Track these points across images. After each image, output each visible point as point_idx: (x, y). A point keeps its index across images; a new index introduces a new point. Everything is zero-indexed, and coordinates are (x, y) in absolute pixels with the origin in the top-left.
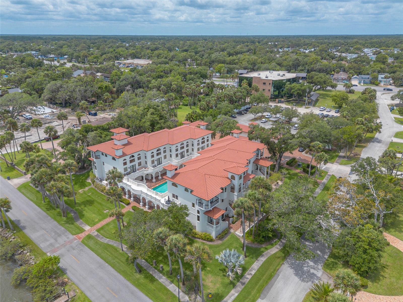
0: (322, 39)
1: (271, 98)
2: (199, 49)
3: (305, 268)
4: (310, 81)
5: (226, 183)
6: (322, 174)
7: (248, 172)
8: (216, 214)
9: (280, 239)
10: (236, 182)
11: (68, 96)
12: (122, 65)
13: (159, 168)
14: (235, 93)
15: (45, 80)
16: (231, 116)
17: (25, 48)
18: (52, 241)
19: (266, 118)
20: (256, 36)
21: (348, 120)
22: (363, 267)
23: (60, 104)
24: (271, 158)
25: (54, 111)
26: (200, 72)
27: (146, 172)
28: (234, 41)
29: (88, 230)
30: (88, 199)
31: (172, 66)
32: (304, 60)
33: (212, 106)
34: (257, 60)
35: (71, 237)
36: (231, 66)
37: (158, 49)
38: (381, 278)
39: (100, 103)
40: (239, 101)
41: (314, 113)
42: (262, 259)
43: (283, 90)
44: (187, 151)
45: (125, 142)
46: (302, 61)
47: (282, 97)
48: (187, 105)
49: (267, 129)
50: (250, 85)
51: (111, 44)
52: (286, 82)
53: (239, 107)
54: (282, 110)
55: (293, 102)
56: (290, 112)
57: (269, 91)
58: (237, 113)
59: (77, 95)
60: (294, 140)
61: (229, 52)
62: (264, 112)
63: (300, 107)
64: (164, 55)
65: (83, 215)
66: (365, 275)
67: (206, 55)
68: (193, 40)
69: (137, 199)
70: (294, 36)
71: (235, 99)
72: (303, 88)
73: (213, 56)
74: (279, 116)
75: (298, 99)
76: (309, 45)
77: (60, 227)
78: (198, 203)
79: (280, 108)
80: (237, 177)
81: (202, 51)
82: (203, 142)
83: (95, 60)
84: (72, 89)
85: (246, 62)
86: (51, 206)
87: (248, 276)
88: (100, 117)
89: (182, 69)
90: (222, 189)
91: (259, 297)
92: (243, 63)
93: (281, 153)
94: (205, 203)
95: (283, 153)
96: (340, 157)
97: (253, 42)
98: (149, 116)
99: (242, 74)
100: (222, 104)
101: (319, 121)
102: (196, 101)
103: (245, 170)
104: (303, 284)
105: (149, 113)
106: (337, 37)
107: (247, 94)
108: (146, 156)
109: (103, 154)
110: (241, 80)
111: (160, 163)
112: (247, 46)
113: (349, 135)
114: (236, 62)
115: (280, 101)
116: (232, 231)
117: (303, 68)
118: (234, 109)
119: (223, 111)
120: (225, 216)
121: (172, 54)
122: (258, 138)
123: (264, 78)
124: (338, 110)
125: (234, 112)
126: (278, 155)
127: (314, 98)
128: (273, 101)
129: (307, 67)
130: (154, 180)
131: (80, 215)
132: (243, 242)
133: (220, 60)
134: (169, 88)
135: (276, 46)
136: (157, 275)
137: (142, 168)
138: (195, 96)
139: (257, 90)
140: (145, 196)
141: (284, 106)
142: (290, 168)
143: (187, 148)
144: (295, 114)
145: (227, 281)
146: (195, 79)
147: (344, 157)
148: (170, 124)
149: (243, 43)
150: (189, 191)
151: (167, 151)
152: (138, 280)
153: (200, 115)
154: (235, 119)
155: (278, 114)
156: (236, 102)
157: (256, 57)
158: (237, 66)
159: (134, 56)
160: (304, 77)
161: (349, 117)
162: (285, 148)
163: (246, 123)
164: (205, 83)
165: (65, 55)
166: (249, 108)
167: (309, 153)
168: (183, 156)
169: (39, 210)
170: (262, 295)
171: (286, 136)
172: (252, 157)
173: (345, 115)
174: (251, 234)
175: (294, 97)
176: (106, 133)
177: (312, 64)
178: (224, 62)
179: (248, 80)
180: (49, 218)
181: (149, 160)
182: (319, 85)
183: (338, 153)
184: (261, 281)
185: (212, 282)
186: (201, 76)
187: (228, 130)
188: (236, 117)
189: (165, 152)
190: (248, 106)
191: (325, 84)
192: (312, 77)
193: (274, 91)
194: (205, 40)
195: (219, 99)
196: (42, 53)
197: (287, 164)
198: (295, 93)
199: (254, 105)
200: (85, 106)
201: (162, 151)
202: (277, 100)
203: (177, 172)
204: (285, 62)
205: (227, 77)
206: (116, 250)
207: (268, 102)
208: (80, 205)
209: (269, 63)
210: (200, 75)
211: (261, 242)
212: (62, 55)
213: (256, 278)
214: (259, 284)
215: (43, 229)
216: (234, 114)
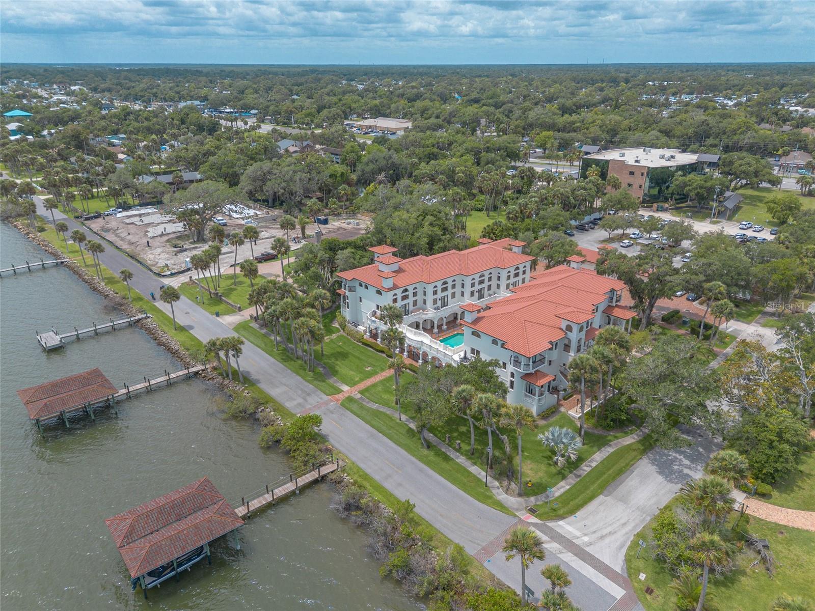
0: (768, 75)
1: (643, 202)
2: (501, 98)
3: (676, 467)
4: (727, 169)
5: (557, 336)
6: (724, 339)
7: (593, 326)
8: (540, 379)
9: (639, 426)
10: (574, 336)
11: (281, 188)
12: (354, 129)
13: (446, 312)
14: (573, 191)
15: (239, 159)
16: (566, 233)
17: (178, 93)
18: (300, 400)
19: (631, 238)
20: (621, 65)
21: (787, 248)
22: (765, 467)
23: (264, 201)
24: (635, 307)
25: (258, 213)
26: (507, 148)
27: (424, 317)
28: (574, 79)
29: (348, 391)
30: (339, 351)
31: (453, 136)
32: (721, 125)
33: (530, 212)
34: (620, 123)
35: (325, 398)
36: (567, 136)
37: (421, 96)
38: (796, 489)
39: (333, 202)
40: (580, 205)
41: (725, 233)
42: (608, 451)
43: (668, 187)
44: (489, 287)
45: (396, 267)
46: (714, 126)
47: (666, 200)
48: (480, 210)
49: (631, 258)
50: (603, 175)
51: (330, 87)
52: (677, 171)
53: (579, 217)
54: (663, 226)
55: (687, 211)
56: (677, 229)
57: (641, 187)
58: (577, 228)
59: (298, 188)
60: (676, 277)
61: (563, 105)
62: (628, 227)
63: (701, 221)
64: (435, 112)
65: (337, 371)
66: (770, 479)
67: (517, 113)
68: (487, 76)
69: (413, 355)
70: (706, 67)
71: (573, 201)
72: (709, 184)
73: (532, 115)
74: (656, 236)
75: (697, 205)
76: (739, 87)
77: (307, 384)
78: (512, 361)
79: (659, 221)
80: (575, 329)
81: (508, 102)
82: (517, 275)
83: (308, 119)
84: (287, 177)
85: (597, 128)
86: (288, 356)
87: (585, 468)
88: (333, 227)
89: (471, 142)
90: (551, 343)
91: (601, 493)
92: (592, 129)
93: (653, 298)
94: (523, 361)
95: (656, 299)
96: (765, 314)
97: (615, 81)
98: (426, 229)
99: (588, 153)
100: (549, 210)
101: (729, 248)
102: (498, 203)
103: (589, 317)
104: (670, 485)
105: (427, 223)
106: (805, 70)
107: (597, 192)
108: (425, 292)
109: (361, 285)
110: (587, 164)
111: (444, 304)
112: (602, 90)
113: (782, 274)
114: (577, 127)
115: (662, 207)
116: (562, 409)
117: (717, 142)
118: (571, 219)
119: (550, 223)
120: (553, 388)
121: (448, 108)
122: (613, 271)
123: (631, 162)
124: (776, 228)
125: (570, 225)
126: (647, 302)
127: (730, 204)
128: (647, 207)
129: (725, 140)
130: (436, 330)
131: (332, 372)
132: (579, 425)
133: (545, 122)
134: (451, 179)
135: (663, 90)
136: (452, 454)
137: (419, 309)
138: (498, 193)
139: (616, 186)
140: (427, 350)
141: (666, 217)
142: (667, 326)
143: (490, 283)
144: (687, 233)
145: (553, 470)
146: (497, 161)
147: (773, 314)
148: (458, 243)
149: (593, 82)
150: (500, 343)
151: (456, 286)
152: (427, 456)
153: (508, 229)
154: (573, 238)
155: (654, 232)
156: (574, 207)
157: (618, 118)
158: (580, 136)
159: (378, 112)
160: (714, 163)
161: (790, 242)
162: (660, 291)
163: (593, 245)
164: (515, 168)
165: (253, 108)
166: (600, 219)
167: (705, 304)
168: (481, 296)
169: (272, 360)
170: (605, 492)
171: (663, 269)
172: (602, 301)
173: (782, 238)
174: (593, 416)
175: (691, 200)
176: (360, 252)
177: (735, 134)
178: (551, 127)
179: (601, 164)
180: (289, 371)
181: (430, 298)
182: (743, 178)
183: (763, 306)
184: (606, 476)
185: (531, 469)
186: (508, 156)
187: (561, 255)
188: (573, 235)
189: (454, 286)
190: (597, 215)
191: (756, 176)
192: (731, 163)
193: (650, 187)
194: (513, 75)
195: (544, 201)
196: (212, 104)
197: (663, 319)
198: (692, 194)
199: (609, 214)
200: (315, 208)
201: (449, 285)
202: (655, 205)
203: (480, 315)
204: (680, 127)
205: (558, 158)
206: (391, 418)
207: (636, 209)
208: (329, 357)
209: (646, 128)
210: (505, 154)
211: (608, 428)
212: (246, 108)
213: (598, 472)
214: (603, 478)
215: (285, 385)
216: (571, 228)
